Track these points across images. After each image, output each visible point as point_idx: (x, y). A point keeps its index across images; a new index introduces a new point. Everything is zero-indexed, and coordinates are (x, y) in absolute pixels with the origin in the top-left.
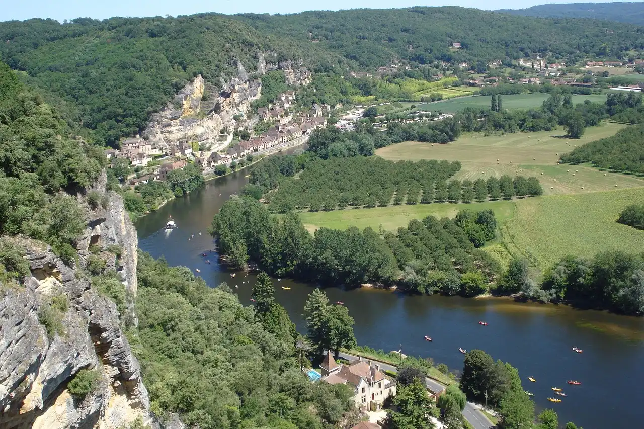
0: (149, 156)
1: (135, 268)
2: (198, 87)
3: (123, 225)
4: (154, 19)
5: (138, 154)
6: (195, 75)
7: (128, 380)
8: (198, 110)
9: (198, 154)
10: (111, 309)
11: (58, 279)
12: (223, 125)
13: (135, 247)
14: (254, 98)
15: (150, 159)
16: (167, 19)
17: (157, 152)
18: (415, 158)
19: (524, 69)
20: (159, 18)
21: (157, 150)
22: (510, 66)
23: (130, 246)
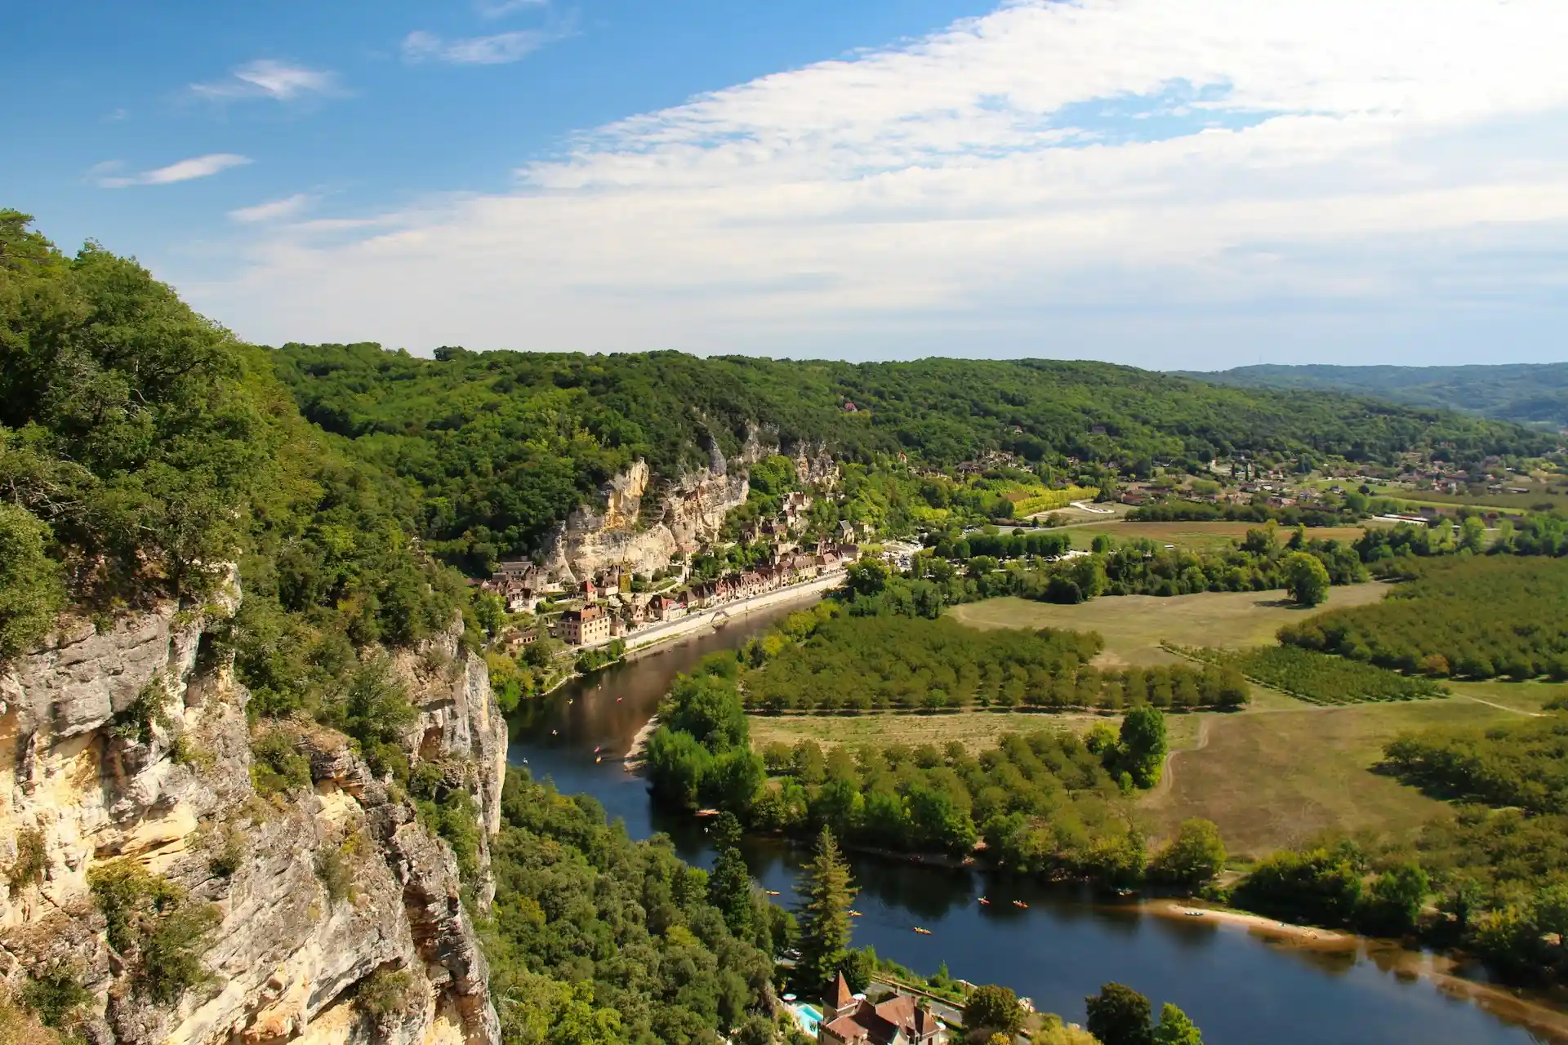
0: (541, 595)
1: (500, 792)
2: (637, 478)
3: (484, 714)
4: (569, 356)
5: (523, 590)
6: (635, 460)
7: (466, 995)
8: (634, 519)
9: (627, 596)
10: (447, 863)
11: (357, 800)
12: (675, 548)
13: (502, 757)
14: (735, 504)
15: (543, 600)
16: (592, 358)
17: (555, 588)
18: (1016, 626)
19: (1217, 478)
20: (577, 356)
21: (557, 584)
22: (1192, 471)
23: (494, 753)
